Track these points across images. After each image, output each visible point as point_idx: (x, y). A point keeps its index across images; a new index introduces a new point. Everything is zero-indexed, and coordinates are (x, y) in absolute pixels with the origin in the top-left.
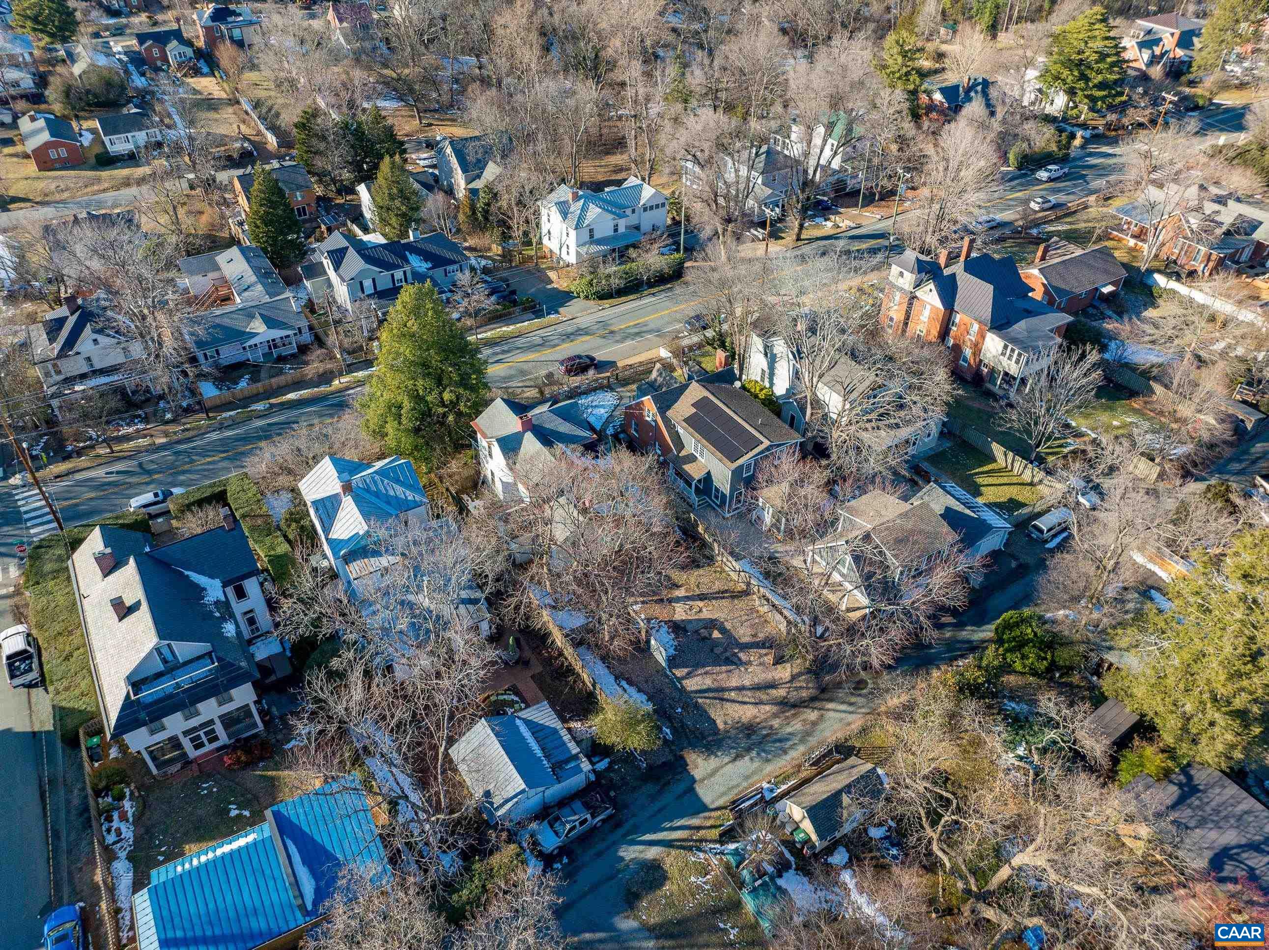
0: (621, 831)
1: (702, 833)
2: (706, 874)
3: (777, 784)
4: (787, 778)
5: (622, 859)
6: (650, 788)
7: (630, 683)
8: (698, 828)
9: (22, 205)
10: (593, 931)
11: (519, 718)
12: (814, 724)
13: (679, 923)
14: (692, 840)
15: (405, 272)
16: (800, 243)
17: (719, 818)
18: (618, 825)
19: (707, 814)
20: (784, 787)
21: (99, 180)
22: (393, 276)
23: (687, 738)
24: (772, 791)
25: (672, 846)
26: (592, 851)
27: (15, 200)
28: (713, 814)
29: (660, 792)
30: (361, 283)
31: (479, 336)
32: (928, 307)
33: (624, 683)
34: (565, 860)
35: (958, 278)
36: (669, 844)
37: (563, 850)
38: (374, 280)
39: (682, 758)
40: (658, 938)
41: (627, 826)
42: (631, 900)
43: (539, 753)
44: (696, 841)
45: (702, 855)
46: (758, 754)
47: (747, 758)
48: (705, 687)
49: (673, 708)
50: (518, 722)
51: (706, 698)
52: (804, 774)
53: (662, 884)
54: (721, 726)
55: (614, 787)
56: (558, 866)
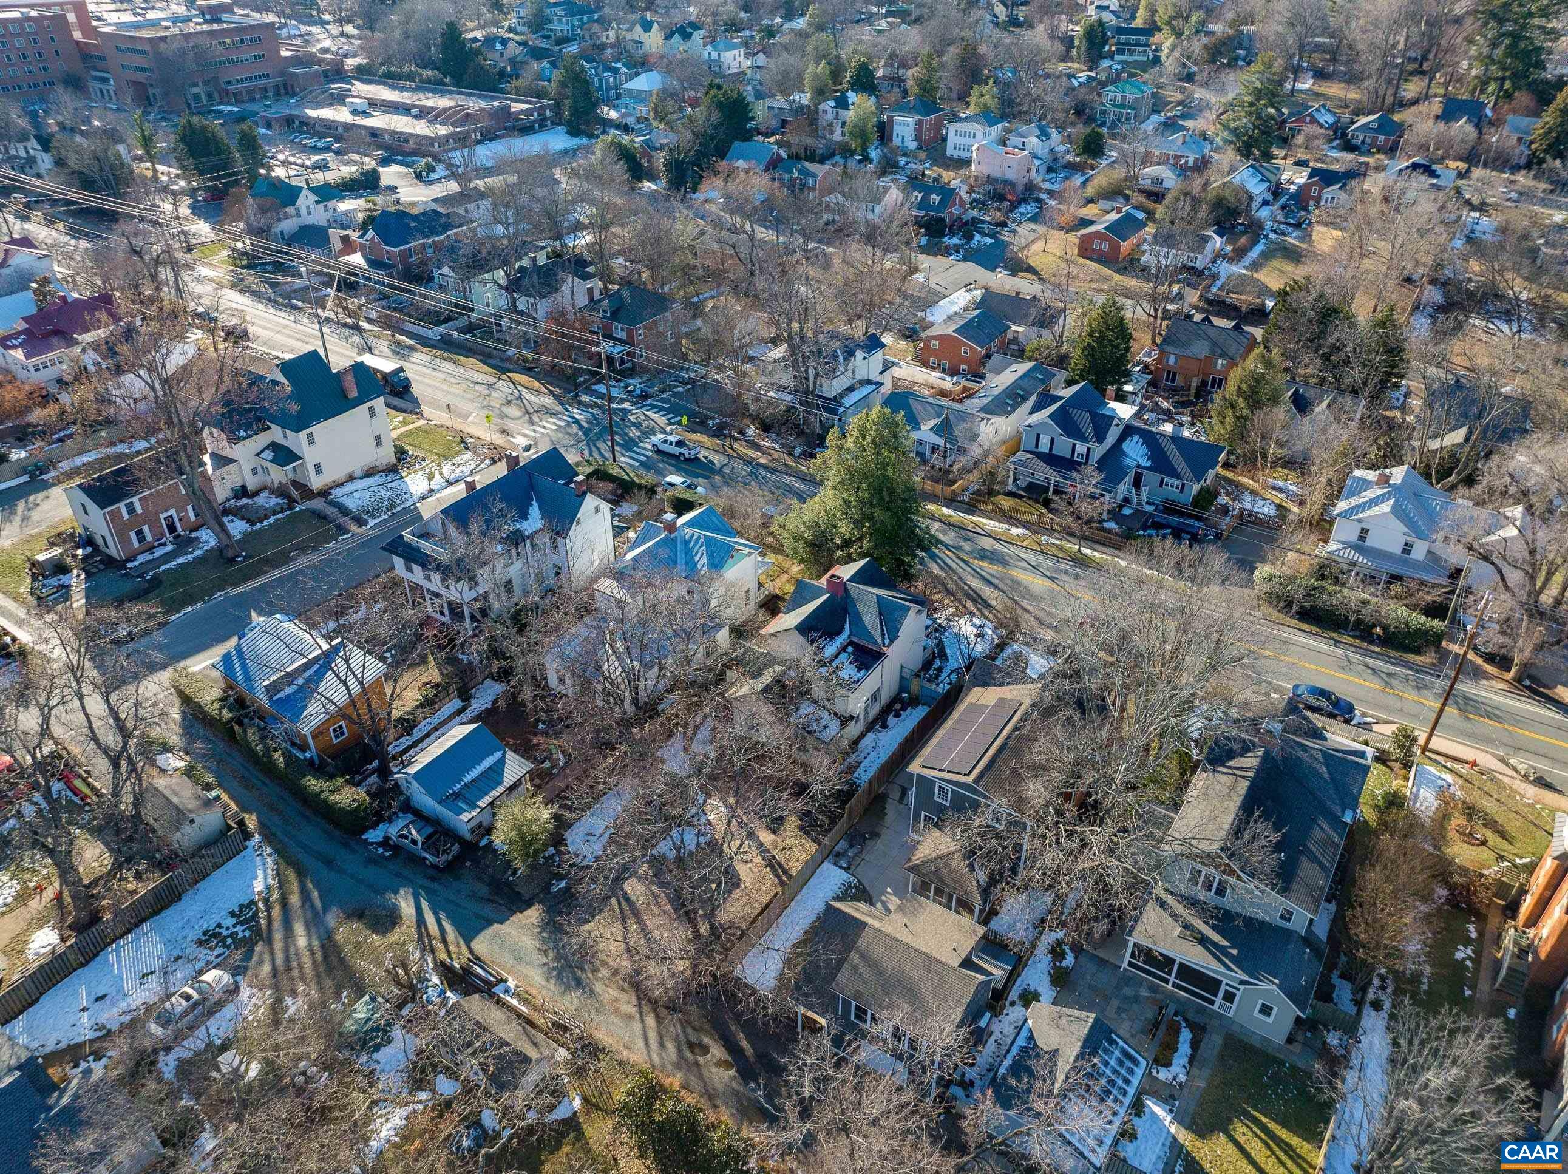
0: (427, 883)
1: (441, 946)
3: (516, 995)
4: (526, 1002)
5: (396, 892)
6: (483, 890)
7: (611, 837)
8: (444, 941)
9: (1029, 275)
10: (321, 896)
11: (504, 753)
12: (617, 1011)
13: (342, 961)
14: (430, 940)
17: (459, 954)
18: (433, 879)
19: (462, 943)
20: (514, 1002)
21: (1108, 279)
22: (1074, 445)
23: (559, 903)
24: (507, 991)
25: (419, 927)
26: (399, 867)
27: (1030, 270)
28: (464, 948)
29: (482, 900)
31: (1085, 550)
33: (609, 832)
34: (386, 854)
36: (421, 922)
37: (394, 850)
39: (529, 904)
40: (323, 946)
41: (435, 886)
42: (358, 914)
43: (468, 778)
44: (431, 945)
45: (417, 955)
46: (554, 969)
47: (545, 960)
48: (633, 898)
50: (498, 755)
51: (620, 904)
52: (536, 1017)
53: (377, 933)
54: (587, 927)
55: (476, 862)
56: (380, 850)
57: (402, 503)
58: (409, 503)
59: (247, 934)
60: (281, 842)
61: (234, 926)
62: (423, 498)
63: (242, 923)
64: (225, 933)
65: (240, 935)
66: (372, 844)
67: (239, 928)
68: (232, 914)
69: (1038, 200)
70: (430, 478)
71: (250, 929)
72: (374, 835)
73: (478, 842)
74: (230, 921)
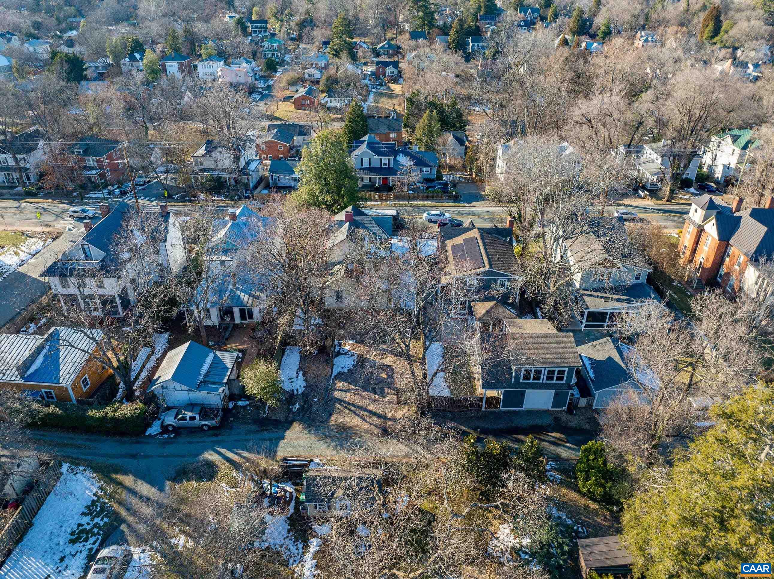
0: (215, 439)
2: (234, 487)
6: (254, 427)
7: (303, 375)
11: (214, 353)
15: (389, 160)
16: (668, 203)
18: (216, 435)
22: (381, 159)
23: (304, 415)
25: (228, 462)
26: (188, 439)
29: (257, 432)
30: (362, 159)
32: (710, 238)
33: (301, 373)
34: (172, 436)
35: (742, 220)
36: (227, 459)
37: (177, 430)
38: (370, 159)
39: (289, 424)
41: (220, 438)
43: (203, 372)
45: (242, 476)
49: (314, 397)
50: (212, 355)
53: (208, 480)
54: (332, 420)
55: (236, 417)
56: (166, 436)
57: (7, 271)
58: (11, 271)
59: (106, 520)
60: (86, 460)
61: (92, 520)
62: (20, 266)
63: (97, 516)
64: (88, 527)
65: (102, 523)
66: (157, 435)
67: (96, 520)
68: (84, 514)
69: (259, 92)
70: (17, 254)
71: (106, 516)
72: (155, 429)
73: (227, 407)
74: (86, 520)
